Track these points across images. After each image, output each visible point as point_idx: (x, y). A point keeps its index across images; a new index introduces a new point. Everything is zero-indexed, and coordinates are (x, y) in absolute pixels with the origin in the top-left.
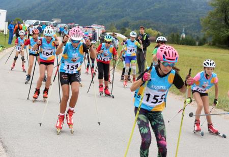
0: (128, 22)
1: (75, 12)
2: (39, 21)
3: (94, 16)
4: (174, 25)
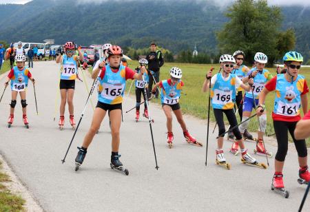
0: (130, 41)
1: (69, 31)
2: (30, 43)
3: (90, 34)
4: (183, 41)
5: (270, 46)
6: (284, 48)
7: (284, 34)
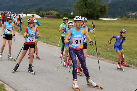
0: (42, 8)
3: (23, 5)
5: (96, 11)
6: (103, 11)
7: (103, 5)
